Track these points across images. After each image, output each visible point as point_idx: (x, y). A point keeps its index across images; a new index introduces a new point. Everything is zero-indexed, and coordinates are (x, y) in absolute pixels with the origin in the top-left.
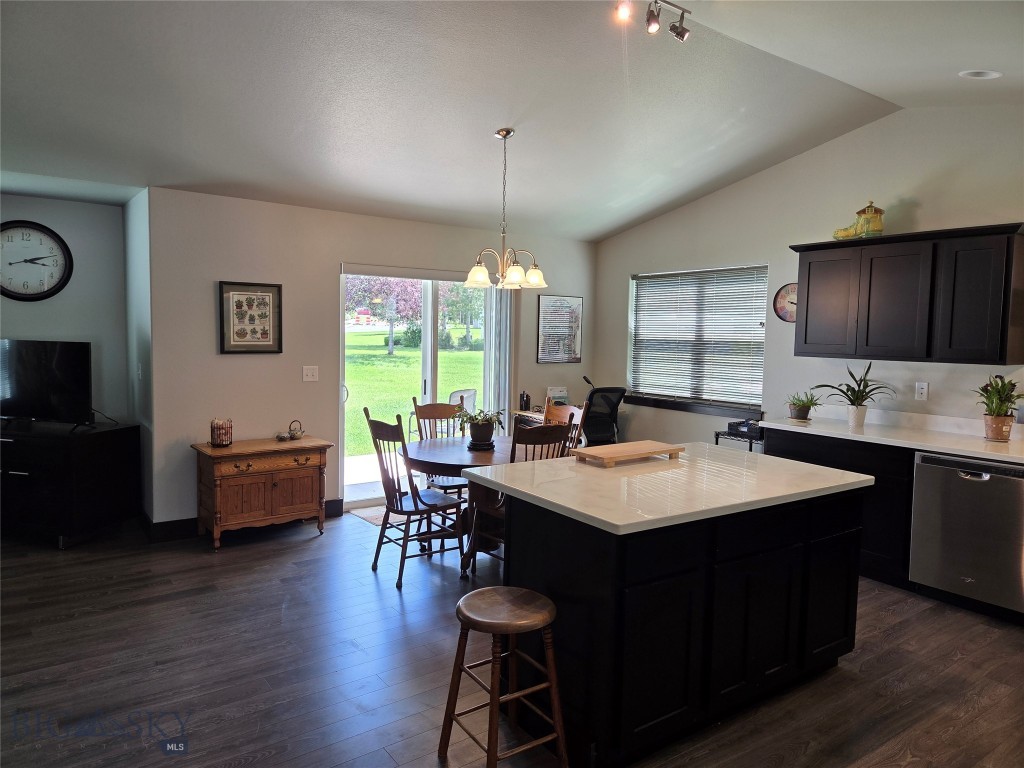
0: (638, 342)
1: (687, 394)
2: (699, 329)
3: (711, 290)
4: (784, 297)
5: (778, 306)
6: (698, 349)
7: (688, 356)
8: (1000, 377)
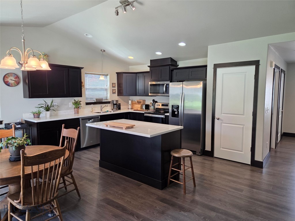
4: (7, 78)
8: (75, 100)
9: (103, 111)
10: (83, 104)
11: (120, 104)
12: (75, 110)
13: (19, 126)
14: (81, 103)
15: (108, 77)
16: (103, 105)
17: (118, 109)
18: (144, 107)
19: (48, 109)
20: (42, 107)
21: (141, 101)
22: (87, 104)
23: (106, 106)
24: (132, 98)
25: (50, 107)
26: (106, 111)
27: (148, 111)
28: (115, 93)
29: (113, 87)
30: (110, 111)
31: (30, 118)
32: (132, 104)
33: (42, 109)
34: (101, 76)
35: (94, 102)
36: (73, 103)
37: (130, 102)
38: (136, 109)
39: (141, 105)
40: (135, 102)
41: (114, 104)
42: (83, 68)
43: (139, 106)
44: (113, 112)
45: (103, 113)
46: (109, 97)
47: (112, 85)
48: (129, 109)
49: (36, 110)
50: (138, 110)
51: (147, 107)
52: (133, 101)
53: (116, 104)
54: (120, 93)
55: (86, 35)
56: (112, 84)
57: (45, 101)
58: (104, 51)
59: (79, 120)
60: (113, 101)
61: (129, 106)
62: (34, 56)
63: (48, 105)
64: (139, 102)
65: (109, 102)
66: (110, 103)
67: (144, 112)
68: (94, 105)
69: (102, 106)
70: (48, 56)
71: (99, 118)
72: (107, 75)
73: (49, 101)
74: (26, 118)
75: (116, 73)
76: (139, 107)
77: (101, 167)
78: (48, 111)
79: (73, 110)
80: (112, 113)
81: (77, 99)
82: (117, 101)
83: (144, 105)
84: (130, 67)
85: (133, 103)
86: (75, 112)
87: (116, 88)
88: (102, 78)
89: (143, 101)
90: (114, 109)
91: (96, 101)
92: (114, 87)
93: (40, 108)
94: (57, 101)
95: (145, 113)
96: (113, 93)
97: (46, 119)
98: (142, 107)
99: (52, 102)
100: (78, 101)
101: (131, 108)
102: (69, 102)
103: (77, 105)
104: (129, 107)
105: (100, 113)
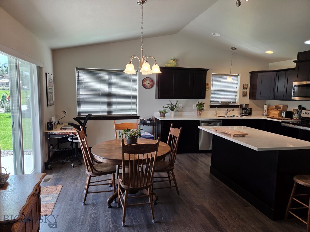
0: (79, 95)
1: (106, 114)
2: (110, 90)
3: (114, 77)
4: (145, 81)
5: (143, 84)
6: (109, 98)
7: (106, 100)
8: (198, 102)
9: (228, 116)
10: (206, 106)
11: (251, 109)
12: (197, 112)
13: (149, 122)
14: (204, 105)
15: (239, 77)
16: (229, 109)
17: (247, 115)
18: (284, 114)
19: (172, 109)
20: (168, 107)
21: (280, 106)
22: (212, 106)
23: (232, 110)
24: (269, 102)
25: (175, 108)
26: (232, 116)
27: (288, 119)
28: (246, 96)
29: (243, 89)
30: (237, 116)
31: (157, 116)
32: (268, 110)
33: (167, 109)
34: (229, 77)
35: (219, 104)
36: (196, 105)
37: (265, 107)
38: (271, 116)
39: (279, 112)
40: (272, 108)
41: (243, 109)
42: (208, 69)
43: (277, 112)
44: (241, 117)
45: (227, 117)
46: (238, 101)
47: (243, 87)
48: (263, 115)
49: (162, 109)
50: (275, 117)
51: (289, 115)
52: (270, 107)
53: (245, 109)
54: (252, 96)
55: (213, 34)
56: (244, 85)
57: (171, 102)
58: (235, 48)
59: (199, 122)
60: (242, 105)
61: (264, 111)
62: (146, 62)
63: (173, 106)
64: (277, 108)
65: (237, 106)
66: (239, 107)
67: (280, 121)
68: (218, 108)
69: (227, 110)
70: (176, 61)
71: (221, 122)
72: (238, 75)
73: (174, 101)
74: (156, 116)
75: (250, 72)
76: (276, 114)
77: (212, 174)
78: (173, 111)
79: (196, 112)
80: (239, 118)
81: (201, 101)
82: (247, 105)
83: (284, 112)
84: (270, 64)
85: (270, 108)
86: (198, 114)
87: (248, 90)
88: (230, 79)
89: (284, 106)
90: (242, 114)
91: (221, 104)
92: (245, 89)
93: (166, 107)
94: (182, 102)
95: (282, 122)
96: (243, 96)
97: (171, 118)
98: (280, 115)
99: (177, 103)
100: (201, 103)
101: (266, 114)
102: (193, 103)
103: (200, 107)
104: (264, 114)
105: (225, 117)
